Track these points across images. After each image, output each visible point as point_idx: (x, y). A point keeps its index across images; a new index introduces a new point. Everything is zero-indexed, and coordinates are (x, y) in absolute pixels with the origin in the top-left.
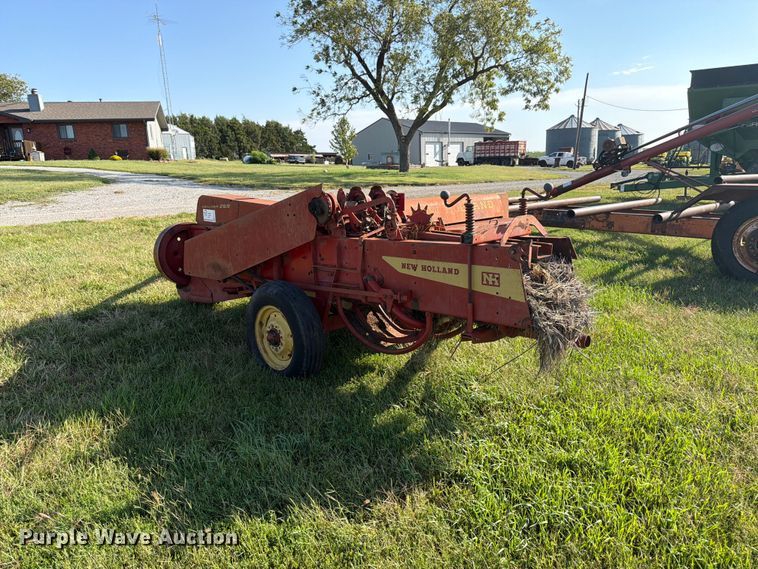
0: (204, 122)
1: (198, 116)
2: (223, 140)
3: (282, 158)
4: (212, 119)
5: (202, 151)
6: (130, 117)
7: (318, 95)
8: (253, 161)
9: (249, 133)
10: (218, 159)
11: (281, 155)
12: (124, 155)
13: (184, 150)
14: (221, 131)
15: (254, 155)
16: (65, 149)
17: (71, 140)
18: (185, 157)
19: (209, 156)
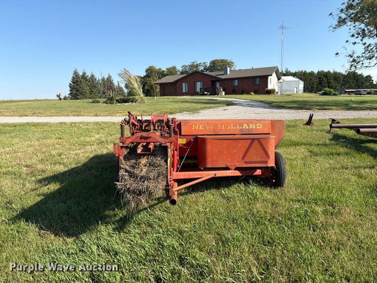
0: (312, 74)
1: (308, 71)
2: (320, 83)
3: (352, 92)
4: (316, 72)
5: (307, 88)
6: (261, 75)
7: (352, 57)
8: (325, 94)
9: (335, 79)
10: (315, 93)
11: (352, 90)
12: (256, 92)
13: (296, 88)
14: (319, 78)
15: (326, 90)
16: (234, 90)
17: (235, 86)
18: (295, 92)
19: (311, 92)
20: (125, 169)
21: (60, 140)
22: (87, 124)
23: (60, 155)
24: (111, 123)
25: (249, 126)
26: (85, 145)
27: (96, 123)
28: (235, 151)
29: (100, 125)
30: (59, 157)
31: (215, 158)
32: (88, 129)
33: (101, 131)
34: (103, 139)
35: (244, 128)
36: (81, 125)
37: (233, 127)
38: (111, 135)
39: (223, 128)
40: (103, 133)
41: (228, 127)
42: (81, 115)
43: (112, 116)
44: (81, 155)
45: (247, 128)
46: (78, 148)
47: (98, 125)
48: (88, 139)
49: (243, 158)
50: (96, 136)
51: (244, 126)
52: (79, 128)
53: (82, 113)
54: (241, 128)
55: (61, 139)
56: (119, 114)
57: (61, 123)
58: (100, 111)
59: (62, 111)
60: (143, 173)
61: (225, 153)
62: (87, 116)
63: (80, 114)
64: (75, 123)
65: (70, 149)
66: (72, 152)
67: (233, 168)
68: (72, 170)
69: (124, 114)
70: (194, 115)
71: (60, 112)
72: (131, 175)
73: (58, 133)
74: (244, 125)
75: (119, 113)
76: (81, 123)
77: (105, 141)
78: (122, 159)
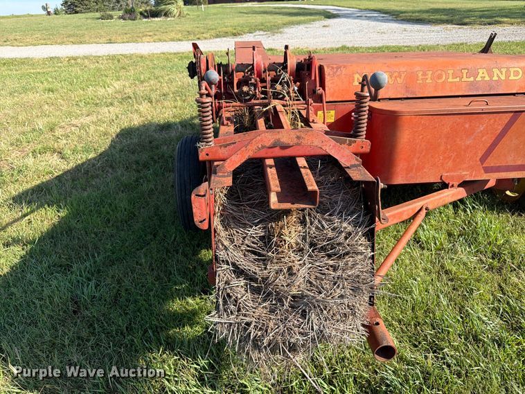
20: (234, 265)
21: (51, 95)
22: (97, 59)
23: (52, 130)
24: (137, 57)
25: (491, 74)
26: (96, 104)
27: (112, 58)
28: (468, 143)
29: (119, 61)
30: (49, 135)
31: (416, 161)
32: (99, 70)
33: (122, 73)
34: (129, 91)
35: (479, 79)
36: (86, 61)
37: (454, 76)
38: (142, 82)
39: (429, 81)
40: (127, 79)
41: (440, 77)
42: (85, 43)
43: (136, 42)
44: (92, 128)
45: (487, 78)
46: (85, 111)
47: (116, 61)
48: (101, 91)
49: (483, 159)
50: (115, 85)
51: (480, 75)
52: (83, 68)
53: (87, 38)
54: (472, 79)
55: (52, 91)
56: (148, 39)
57: (52, 58)
58: (116, 33)
59: (53, 35)
60: (299, 285)
61: (442, 148)
62: (96, 43)
63: (82, 39)
64: (75, 59)
65: (70, 114)
66: (74, 121)
67: (456, 184)
68: (78, 168)
69: (156, 37)
70: (274, 37)
71: (50, 37)
72: (259, 287)
73: (47, 80)
74: (481, 71)
75: (146, 35)
76: (86, 57)
77: (132, 96)
78: (220, 227)
